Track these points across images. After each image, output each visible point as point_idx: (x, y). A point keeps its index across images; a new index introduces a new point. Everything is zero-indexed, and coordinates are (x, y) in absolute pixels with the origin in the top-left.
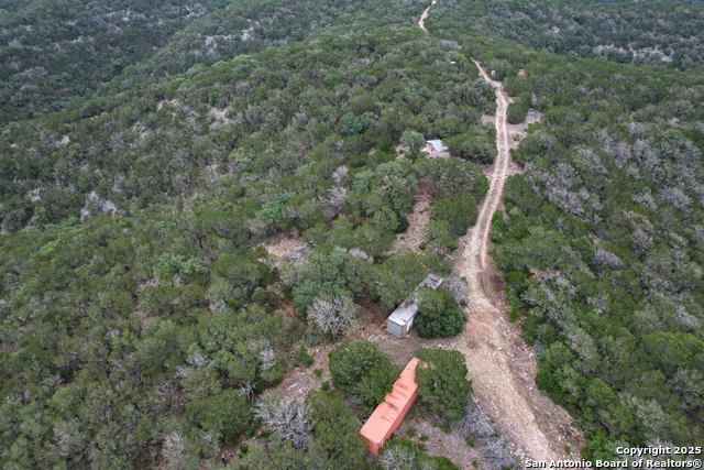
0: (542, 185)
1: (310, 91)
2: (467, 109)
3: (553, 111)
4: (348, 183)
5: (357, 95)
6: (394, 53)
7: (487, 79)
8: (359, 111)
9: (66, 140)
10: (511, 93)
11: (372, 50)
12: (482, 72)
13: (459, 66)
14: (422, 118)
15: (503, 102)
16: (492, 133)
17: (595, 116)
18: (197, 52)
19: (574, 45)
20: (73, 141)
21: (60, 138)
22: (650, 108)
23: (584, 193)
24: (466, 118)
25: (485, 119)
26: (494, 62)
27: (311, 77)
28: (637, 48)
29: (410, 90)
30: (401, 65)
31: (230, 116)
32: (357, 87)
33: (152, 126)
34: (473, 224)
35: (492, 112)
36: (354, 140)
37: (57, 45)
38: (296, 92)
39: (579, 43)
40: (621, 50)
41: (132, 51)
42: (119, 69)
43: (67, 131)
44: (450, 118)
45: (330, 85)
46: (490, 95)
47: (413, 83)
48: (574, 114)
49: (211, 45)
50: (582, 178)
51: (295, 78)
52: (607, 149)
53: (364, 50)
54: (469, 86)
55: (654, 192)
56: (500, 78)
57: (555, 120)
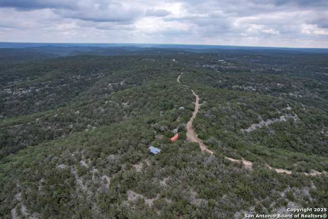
0: (204, 114)
1: (150, 98)
2: (189, 100)
3: (209, 100)
4: (163, 114)
5: (163, 98)
6: (171, 88)
7: (194, 94)
8: (164, 101)
9: (78, 112)
10: (200, 97)
11: (165, 88)
12: (194, 93)
13: (188, 91)
14: (178, 103)
15: (198, 99)
16: (194, 105)
17: (219, 101)
18: (106, 88)
19: (226, 86)
20: (80, 112)
21: (76, 112)
22: (232, 100)
23: (213, 115)
24: (188, 102)
25: (193, 103)
26: (197, 90)
27: (149, 95)
28: (245, 86)
29: (175, 97)
30: (173, 92)
31: (129, 104)
32: (162, 97)
33: (104, 108)
34: (189, 120)
35: (195, 101)
36: (163, 107)
37: (58, 87)
38: (146, 98)
39: (227, 85)
40: (241, 87)
41: (81, 88)
42: (77, 94)
43: (78, 110)
44: (185, 102)
45: (155, 96)
46: (195, 98)
47: (176, 95)
48: (213, 101)
49: (110, 86)
50: (213, 113)
51: (145, 95)
52: (220, 108)
53: (163, 88)
54: (190, 96)
55: (229, 116)
56: (197, 94)
57: (209, 103)
